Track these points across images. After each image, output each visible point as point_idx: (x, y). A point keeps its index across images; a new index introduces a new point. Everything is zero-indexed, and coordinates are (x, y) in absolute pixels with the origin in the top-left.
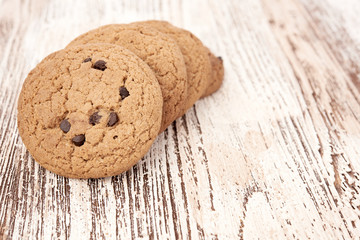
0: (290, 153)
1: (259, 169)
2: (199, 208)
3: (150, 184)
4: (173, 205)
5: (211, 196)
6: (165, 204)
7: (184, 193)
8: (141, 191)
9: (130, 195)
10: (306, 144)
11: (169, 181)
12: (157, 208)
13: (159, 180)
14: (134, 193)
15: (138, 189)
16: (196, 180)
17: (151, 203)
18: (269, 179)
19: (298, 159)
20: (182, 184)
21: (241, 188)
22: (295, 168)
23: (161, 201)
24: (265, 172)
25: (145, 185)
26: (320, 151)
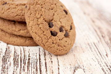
0: (94, 55)
1: (80, 60)
2: (53, 73)
3: (31, 62)
4: (41, 71)
5: (59, 68)
6: (37, 70)
7: (46, 66)
8: (26, 64)
9: (21, 65)
10: (100, 52)
11: (40, 61)
12: (33, 71)
13: (35, 60)
14: (23, 65)
15: (25, 63)
16: (52, 62)
17: (30, 69)
18: (85, 64)
19: (97, 57)
20: (46, 63)
21: (72, 67)
22: (96, 61)
23: (35, 69)
24: (83, 62)
25: (29, 62)
26: (107, 55)
